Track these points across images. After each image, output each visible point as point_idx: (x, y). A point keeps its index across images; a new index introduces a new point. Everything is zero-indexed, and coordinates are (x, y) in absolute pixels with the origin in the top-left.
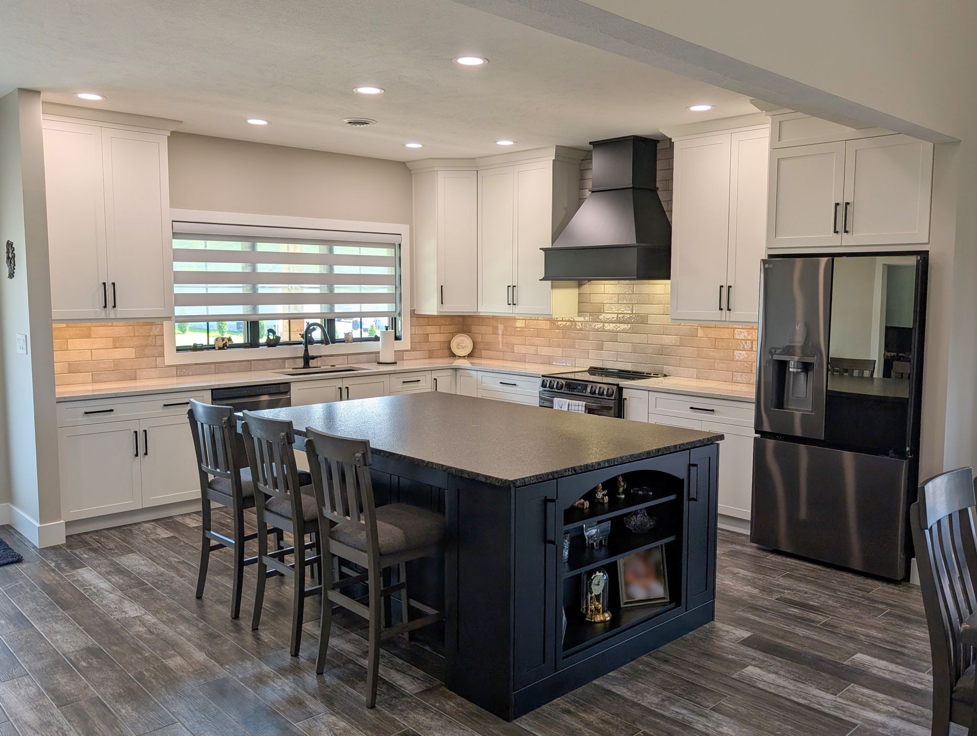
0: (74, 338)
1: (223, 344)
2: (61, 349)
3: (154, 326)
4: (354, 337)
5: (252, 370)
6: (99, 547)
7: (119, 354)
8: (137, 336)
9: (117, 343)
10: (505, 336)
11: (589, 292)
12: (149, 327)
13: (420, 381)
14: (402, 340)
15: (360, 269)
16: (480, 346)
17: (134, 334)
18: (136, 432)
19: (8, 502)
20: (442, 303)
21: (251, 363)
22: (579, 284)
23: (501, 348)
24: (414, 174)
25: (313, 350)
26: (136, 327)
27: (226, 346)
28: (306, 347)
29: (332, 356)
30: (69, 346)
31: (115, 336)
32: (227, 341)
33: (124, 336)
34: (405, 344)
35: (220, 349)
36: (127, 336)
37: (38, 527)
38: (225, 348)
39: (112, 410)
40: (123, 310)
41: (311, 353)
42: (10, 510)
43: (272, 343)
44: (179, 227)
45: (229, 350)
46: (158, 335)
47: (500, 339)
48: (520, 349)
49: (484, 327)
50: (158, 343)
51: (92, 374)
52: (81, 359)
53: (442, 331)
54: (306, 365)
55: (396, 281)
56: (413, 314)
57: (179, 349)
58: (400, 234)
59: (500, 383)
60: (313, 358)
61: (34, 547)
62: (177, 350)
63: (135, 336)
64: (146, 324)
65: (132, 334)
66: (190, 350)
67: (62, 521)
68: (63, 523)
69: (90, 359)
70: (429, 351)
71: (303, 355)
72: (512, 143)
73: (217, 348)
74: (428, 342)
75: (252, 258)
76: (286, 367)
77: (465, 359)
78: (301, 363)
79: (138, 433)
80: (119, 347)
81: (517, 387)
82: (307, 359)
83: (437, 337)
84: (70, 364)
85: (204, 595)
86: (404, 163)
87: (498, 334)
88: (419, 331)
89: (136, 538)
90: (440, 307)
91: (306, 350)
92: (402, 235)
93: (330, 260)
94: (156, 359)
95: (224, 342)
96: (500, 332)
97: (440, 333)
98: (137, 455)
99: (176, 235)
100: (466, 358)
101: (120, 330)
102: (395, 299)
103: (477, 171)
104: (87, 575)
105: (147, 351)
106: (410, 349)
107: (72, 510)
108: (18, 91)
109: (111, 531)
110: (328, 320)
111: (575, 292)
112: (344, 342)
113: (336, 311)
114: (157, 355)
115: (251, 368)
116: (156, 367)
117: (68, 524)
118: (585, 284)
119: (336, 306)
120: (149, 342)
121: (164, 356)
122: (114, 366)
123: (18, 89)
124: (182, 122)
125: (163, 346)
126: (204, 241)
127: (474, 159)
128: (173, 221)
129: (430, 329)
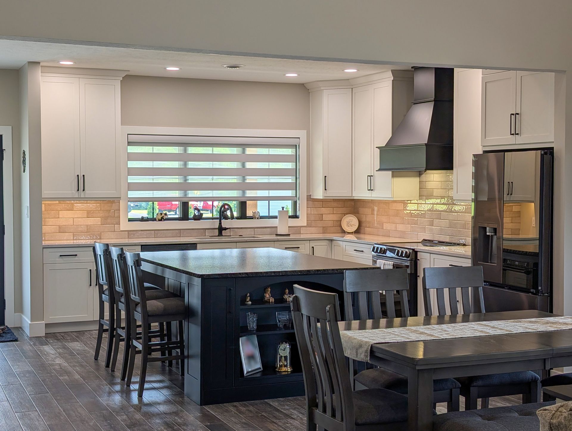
0: (63, 210)
1: (161, 217)
2: (55, 217)
3: (114, 204)
4: (260, 215)
5: (181, 236)
6: (61, 338)
7: (91, 221)
8: (102, 210)
9: (90, 214)
10: (378, 216)
11: (424, 180)
12: (110, 204)
13: (299, 248)
14: (300, 218)
15: (269, 165)
16: (364, 225)
17: (101, 209)
18: (90, 270)
19: (20, 313)
20: (326, 190)
21: (180, 232)
22: (420, 174)
23: (376, 225)
24: (311, 92)
25: (225, 223)
26: (102, 204)
27: (163, 219)
28: (220, 221)
29: (241, 228)
30: (60, 216)
31: (89, 210)
32: (164, 215)
33: (94, 210)
34: (302, 221)
35: (159, 220)
36: (96, 210)
37: (30, 324)
38: (163, 220)
39: (76, 255)
40: (89, 192)
41: (223, 226)
42: (21, 317)
43: (196, 218)
44: (132, 138)
45: (165, 222)
46: (116, 210)
47: (375, 219)
48: (387, 226)
49: (367, 209)
50: (116, 215)
51: (73, 235)
52: (67, 224)
53: (334, 212)
54: (220, 234)
55: (295, 172)
56: (309, 198)
57: (130, 220)
58: (299, 138)
59: (354, 250)
60: (226, 229)
61: (28, 336)
62: (129, 221)
63: (101, 210)
64: (109, 202)
65: (99, 209)
66: (139, 220)
67: (43, 322)
68: (44, 323)
69: (73, 225)
70: (323, 227)
71: (218, 227)
72: (356, 71)
73: (157, 220)
74: (322, 220)
75: (185, 158)
76: (206, 235)
77: (353, 235)
78: (217, 232)
79: (92, 270)
80: (91, 217)
81: (364, 253)
82: (221, 229)
83: (329, 217)
84: (60, 227)
85: (99, 358)
86: (303, 84)
87: (374, 215)
88: (314, 211)
89: (85, 336)
90: (324, 193)
91: (220, 223)
92: (300, 138)
93: (243, 159)
94: (114, 226)
95: (162, 216)
96: (375, 213)
97: (333, 214)
98: (91, 285)
99: (130, 143)
100: (353, 233)
101: (91, 206)
102: (295, 186)
103: (352, 88)
104: (47, 349)
105: (109, 221)
106: (306, 225)
107: (51, 317)
108: (28, 63)
109: (73, 333)
110: (241, 202)
111: (417, 180)
112: (253, 218)
113: (247, 195)
114: (115, 223)
115: (180, 235)
116: (114, 232)
117: (47, 325)
118: (423, 174)
119: (248, 192)
120: (110, 214)
121: (120, 224)
122: (87, 230)
123: (28, 62)
124: (129, 71)
125: (120, 217)
126: (152, 147)
127: (348, 79)
128: (128, 134)
129: (324, 210)
